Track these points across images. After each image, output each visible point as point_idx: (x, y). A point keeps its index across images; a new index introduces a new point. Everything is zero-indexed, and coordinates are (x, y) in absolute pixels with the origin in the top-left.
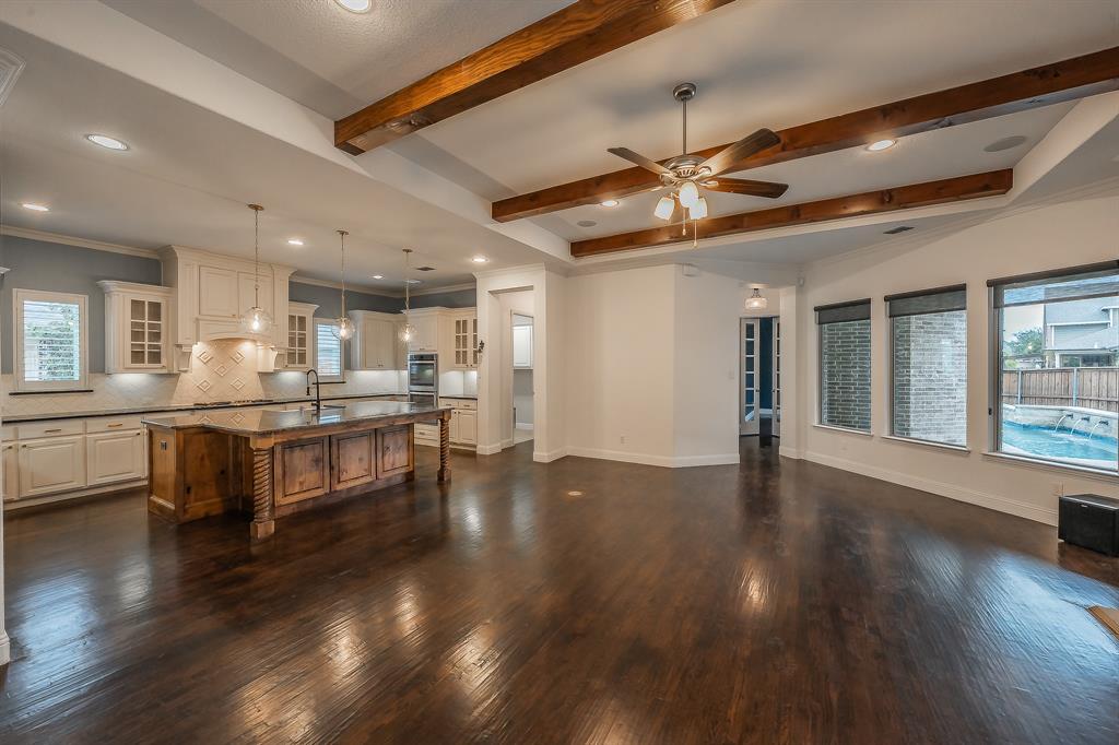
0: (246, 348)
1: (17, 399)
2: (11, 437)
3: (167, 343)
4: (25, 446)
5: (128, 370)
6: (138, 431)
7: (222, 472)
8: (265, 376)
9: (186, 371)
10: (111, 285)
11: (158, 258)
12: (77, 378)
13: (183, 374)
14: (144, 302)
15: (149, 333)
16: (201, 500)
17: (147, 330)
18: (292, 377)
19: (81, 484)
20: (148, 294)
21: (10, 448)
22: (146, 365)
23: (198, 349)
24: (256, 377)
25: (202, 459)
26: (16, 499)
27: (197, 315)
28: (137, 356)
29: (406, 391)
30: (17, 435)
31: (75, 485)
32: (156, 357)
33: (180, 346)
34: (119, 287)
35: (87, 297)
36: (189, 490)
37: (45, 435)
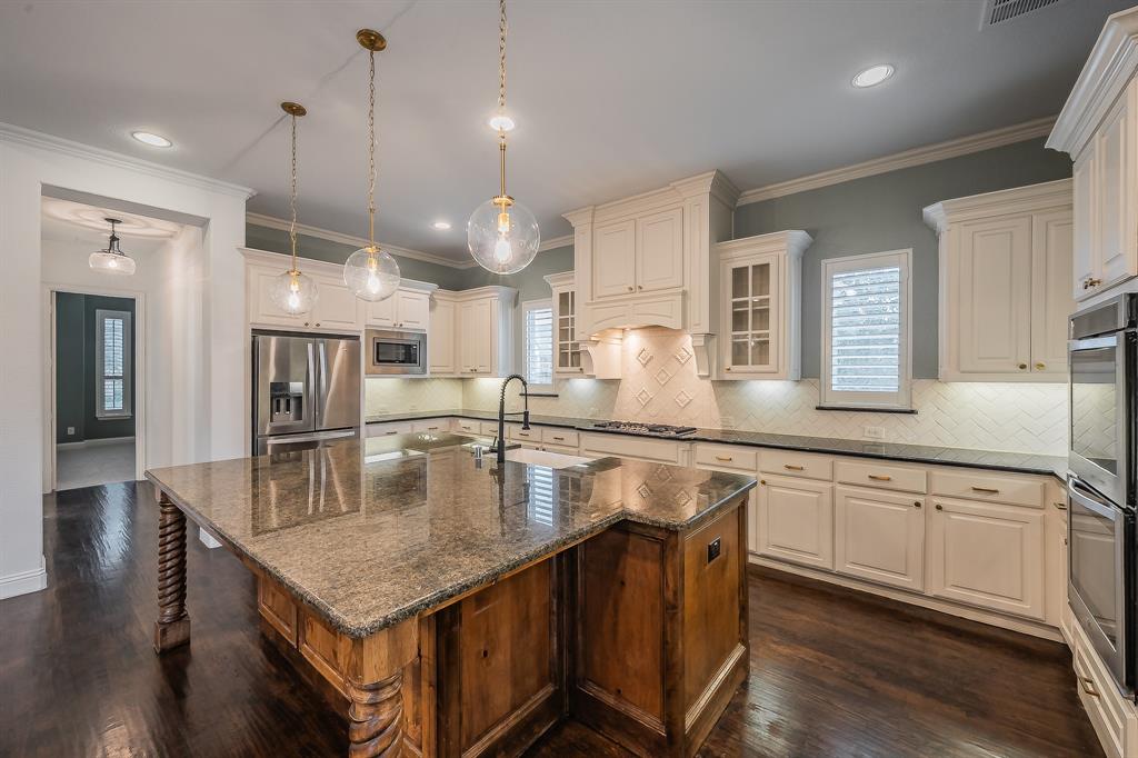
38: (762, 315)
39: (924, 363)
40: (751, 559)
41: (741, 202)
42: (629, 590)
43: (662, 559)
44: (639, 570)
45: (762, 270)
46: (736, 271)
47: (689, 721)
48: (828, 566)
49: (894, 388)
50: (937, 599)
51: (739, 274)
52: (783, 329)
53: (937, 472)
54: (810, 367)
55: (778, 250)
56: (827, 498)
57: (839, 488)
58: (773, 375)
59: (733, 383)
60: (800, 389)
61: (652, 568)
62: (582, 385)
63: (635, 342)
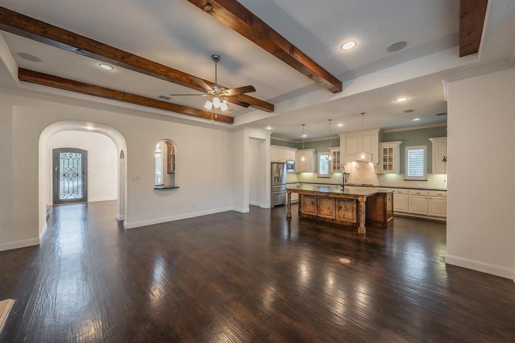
13: (350, 174)
14: (336, 152)
24: (375, 175)
32: (338, 168)
38: (391, 159)
39: (429, 170)
40: (394, 213)
41: (385, 132)
42: (378, 203)
43: (384, 198)
44: (380, 200)
45: (391, 149)
46: (384, 149)
47: (388, 220)
48: (407, 211)
49: (422, 175)
50: (431, 216)
51: (385, 150)
52: (396, 163)
53: (430, 191)
54: (402, 171)
55: (395, 145)
56: (407, 198)
57: (410, 196)
58: (394, 173)
59: (383, 174)
60: (399, 176)
61: (382, 200)
62: (338, 175)
63: (354, 164)
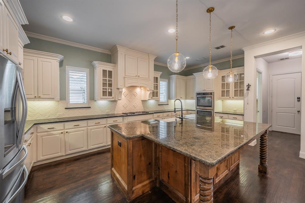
0: (138, 90)
1: (67, 110)
2: (62, 128)
3: (114, 88)
4: (67, 132)
5: (102, 99)
6: (105, 125)
7: (150, 164)
8: (144, 101)
9: (120, 100)
10: (96, 63)
11: (111, 54)
12: (86, 102)
13: (118, 101)
14: (106, 70)
15: (108, 83)
16: (140, 183)
17: (107, 83)
18: (152, 102)
19: (86, 149)
20: (108, 67)
21: (62, 133)
22: (107, 97)
23: (124, 90)
24: (141, 101)
25: (141, 156)
26: (64, 155)
27: (124, 76)
28: (104, 93)
29: (195, 109)
30: (64, 127)
31: (84, 149)
32: (110, 94)
33: (118, 89)
34: (99, 64)
35: (89, 69)
36: (134, 177)
37: (74, 127)
